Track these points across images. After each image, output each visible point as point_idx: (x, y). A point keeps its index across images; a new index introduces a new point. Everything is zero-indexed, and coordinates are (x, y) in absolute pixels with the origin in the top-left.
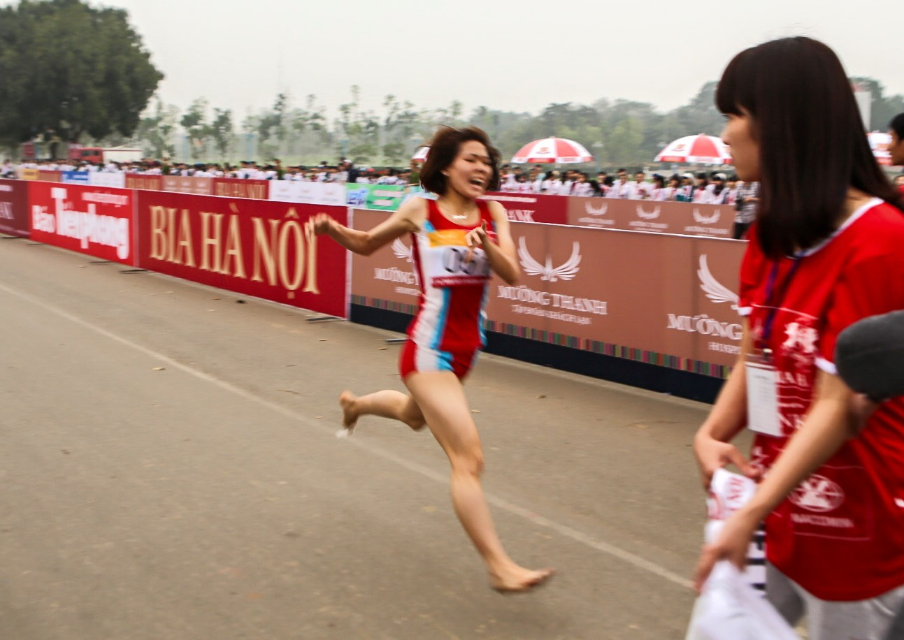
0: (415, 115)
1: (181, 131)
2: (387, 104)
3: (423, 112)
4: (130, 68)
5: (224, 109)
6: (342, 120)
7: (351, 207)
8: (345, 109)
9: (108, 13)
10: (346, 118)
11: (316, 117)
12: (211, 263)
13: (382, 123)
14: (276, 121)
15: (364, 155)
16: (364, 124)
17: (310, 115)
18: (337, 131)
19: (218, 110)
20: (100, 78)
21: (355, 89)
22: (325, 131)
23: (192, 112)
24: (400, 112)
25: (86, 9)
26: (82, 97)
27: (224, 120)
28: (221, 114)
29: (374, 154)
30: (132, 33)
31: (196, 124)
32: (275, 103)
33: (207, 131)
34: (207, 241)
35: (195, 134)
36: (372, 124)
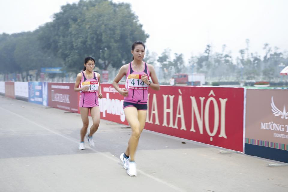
0: (280, 54)
1: (158, 65)
2: (265, 48)
3: (285, 52)
4: (132, 32)
5: (179, 54)
6: (241, 58)
7: (246, 88)
8: (242, 52)
9: (121, 5)
10: (243, 57)
11: (227, 56)
12: (168, 123)
13: (262, 59)
14: (206, 58)
15: (252, 75)
16: (252, 60)
17: (224, 55)
18: (238, 64)
19: (176, 54)
20: (118, 38)
21: (248, 41)
22: (232, 63)
23: (163, 55)
24: (272, 53)
25: (111, 3)
26: (109, 47)
27: (179, 59)
28: (178, 56)
29: (258, 75)
30: (133, 15)
31: (166, 61)
32: (205, 49)
33: (171, 64)
34: (166, 110)
35: (165, 66)
36: (256, 59)
